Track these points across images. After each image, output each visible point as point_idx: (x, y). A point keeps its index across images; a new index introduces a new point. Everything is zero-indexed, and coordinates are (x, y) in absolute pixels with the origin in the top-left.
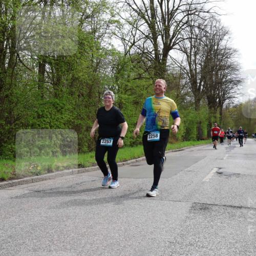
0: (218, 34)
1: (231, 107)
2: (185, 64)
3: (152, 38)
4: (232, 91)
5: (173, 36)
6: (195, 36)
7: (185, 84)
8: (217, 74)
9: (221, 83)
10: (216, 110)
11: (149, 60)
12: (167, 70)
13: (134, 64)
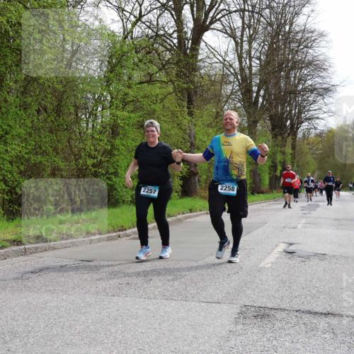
0: (292, 4)
1: (313, 135)
2: (232, 57)
3: (174, 9)
4: (314, 107)
5: (212, 7)
6: (250, 8)
7: (232, 94)
8: (288, 77)
9: (295, 93)
10: (286, 141)
11: (168, 50)
12: (200, 68)
13: (140, 55)
